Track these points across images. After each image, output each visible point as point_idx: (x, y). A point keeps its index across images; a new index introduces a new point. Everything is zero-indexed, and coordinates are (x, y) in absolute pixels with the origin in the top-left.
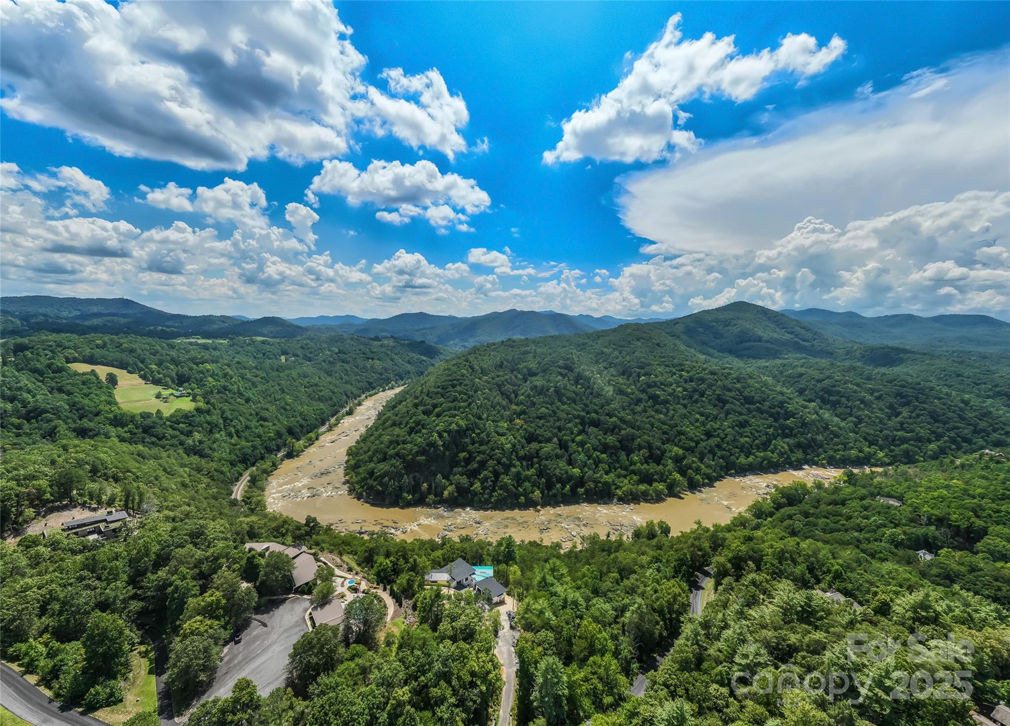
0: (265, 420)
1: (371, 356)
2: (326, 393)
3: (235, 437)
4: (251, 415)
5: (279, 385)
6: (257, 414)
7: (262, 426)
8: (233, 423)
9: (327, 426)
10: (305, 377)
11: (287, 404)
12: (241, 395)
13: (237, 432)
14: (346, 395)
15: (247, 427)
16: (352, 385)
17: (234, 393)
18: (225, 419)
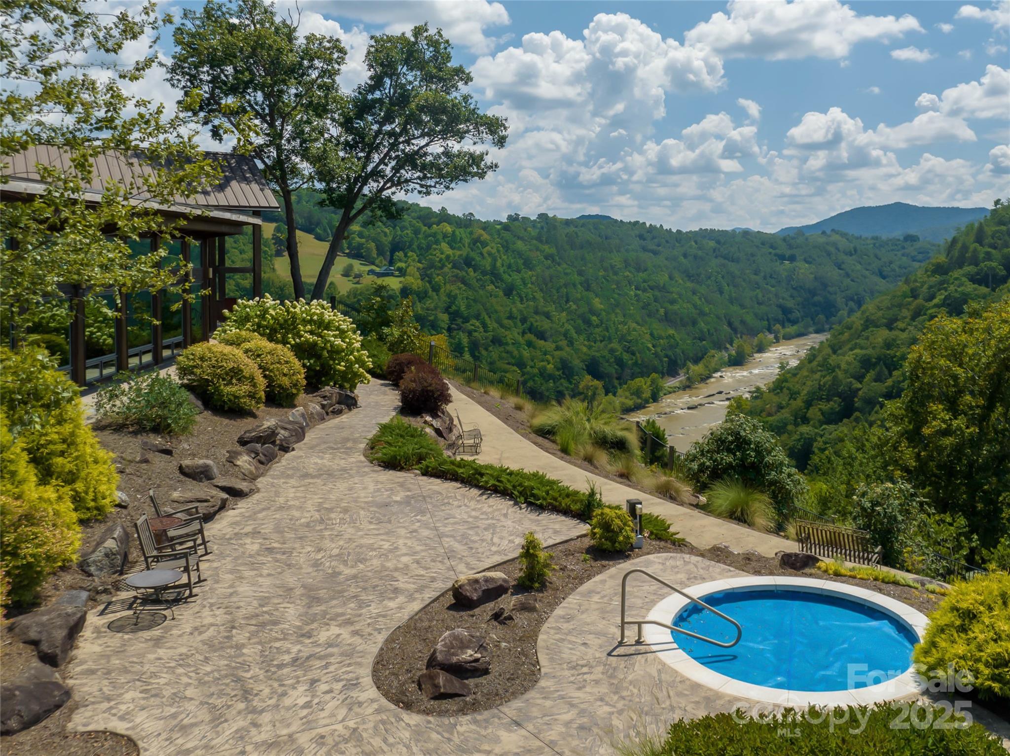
0: (541, 336)
1: (788, 253)
2: (683, 308)
3: (467, 356)
4: (511, 317)
5: (580, 273)
6: (524, 320)
7: (530, 344)
8: (469, 326)
9: (681, 378)
10: (638, 269)
11: (592, 312)
12: (495, 276)
13: (474, 347)
14: (730, 324)
15: (497, 341)
16: (742, 306)
17: (484, 273)
18: (454, 315)
